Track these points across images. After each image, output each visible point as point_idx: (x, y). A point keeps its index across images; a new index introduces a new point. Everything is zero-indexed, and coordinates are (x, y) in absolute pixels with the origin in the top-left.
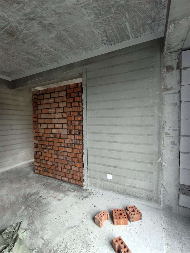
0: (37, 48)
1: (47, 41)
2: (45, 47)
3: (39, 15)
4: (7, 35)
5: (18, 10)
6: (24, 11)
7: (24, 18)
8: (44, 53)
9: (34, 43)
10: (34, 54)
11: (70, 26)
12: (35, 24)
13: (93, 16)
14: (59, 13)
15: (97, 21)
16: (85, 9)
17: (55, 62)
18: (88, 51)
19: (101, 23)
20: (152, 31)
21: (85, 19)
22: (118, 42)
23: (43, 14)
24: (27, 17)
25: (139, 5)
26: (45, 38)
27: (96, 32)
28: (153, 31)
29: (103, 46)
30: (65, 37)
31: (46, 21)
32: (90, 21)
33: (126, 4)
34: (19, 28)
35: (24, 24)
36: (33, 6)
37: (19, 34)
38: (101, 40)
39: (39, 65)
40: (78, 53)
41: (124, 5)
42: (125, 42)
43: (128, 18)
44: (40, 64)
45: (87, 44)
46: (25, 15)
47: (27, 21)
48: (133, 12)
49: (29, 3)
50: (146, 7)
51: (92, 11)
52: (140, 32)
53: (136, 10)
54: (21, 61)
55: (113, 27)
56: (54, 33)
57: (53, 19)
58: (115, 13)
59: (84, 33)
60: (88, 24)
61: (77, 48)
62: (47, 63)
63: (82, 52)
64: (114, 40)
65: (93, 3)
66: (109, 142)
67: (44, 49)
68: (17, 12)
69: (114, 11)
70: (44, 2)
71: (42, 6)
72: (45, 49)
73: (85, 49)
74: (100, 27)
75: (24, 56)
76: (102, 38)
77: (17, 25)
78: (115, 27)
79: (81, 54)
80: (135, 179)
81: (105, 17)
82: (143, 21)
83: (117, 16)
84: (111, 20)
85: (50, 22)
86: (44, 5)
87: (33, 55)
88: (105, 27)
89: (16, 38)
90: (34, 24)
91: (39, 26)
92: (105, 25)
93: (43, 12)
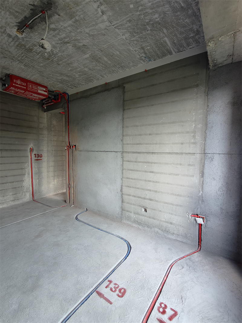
0: (71, 69)
1: (82, 61)
2: (79, 67)
3: (73, 38)
4: (42, 59)
5: (54, 36)
6: (59, 37)
7: (60, 42)
8: (79, 74)
9: (68, 64)
10: (68, 74)
11: (104, 46)
12: (70, 46)
13: (127, 35)
14: (93, 35)
15: (132, 39)
16: (119, 29)
17: (91, 82)
18: (125, 68)
19: (137, 41)
20: (197, 44)
21: (119, 39)
22: (159, 58)
23: (77, 38)
24: (62, 41)
25: (177, 20)
26: (79, 59)
27: (132, 49)
28: (199, 44)
29: (142, 63)
30: (100, 57)
31: (80, 43)
32: (125, 40)
33: (162, 20)
34: (54, 51)
35: (59, 48)
36: (68, 31)
37: (54, 57)
38: (138, 56)
39: (73, 85)
40: (115, 71)
41: (160, 21)
42: (166, 57)
43: (166, 33)
44: (75, 84)
45: (124, 61)
46: (60, 39)
47: (62, 45)
48: (171, 28)
49: (64, 29)
50: (185, 21)
51: (126, 30)
52: (183, 45)
53: (175, 25)
54: (55, 82)
55: (151, 44)
56: (88, 53)
57: (87, 41)
58: (151, 30)
59: (119, 52)
60: (123, 42)
61: (113, 67)
62: (82, 83)
63: (120, 71)
64: (154, 56)
65: (126, 23)
66: (146, 172)
67: (78, 70)
68: (53, 38)
69: (149, 29)
70: (78, 27)
71: (76, 30)
72: (80, 69)
73: (122, 67)
74: (136, 44)
75: (58, 78)
76: (139, 55)
77: (52, 49)
78: (153, 43)
79: (117, 72)
80: (172, 214)
81: (140, 35)
82: (184, 35)
83: (154, 33)
84: (148, 37)
85: (84, 44)
86: (78, 29)
87: (67, 76)
88: (141, 43)
89: (51, 61)
90: (68, 47)
91: (74, 48)
92: (142, 42)
93: (77, 36)
